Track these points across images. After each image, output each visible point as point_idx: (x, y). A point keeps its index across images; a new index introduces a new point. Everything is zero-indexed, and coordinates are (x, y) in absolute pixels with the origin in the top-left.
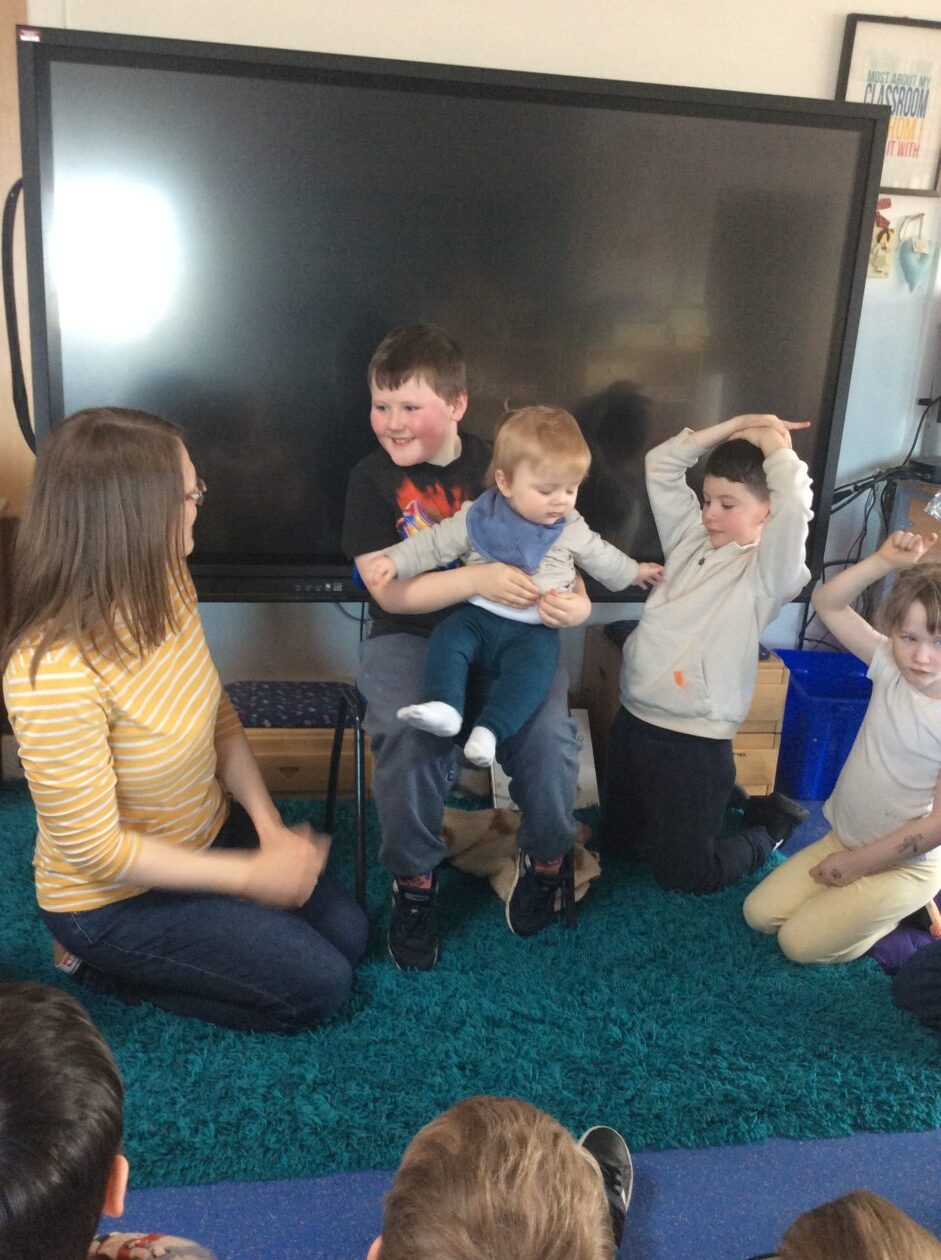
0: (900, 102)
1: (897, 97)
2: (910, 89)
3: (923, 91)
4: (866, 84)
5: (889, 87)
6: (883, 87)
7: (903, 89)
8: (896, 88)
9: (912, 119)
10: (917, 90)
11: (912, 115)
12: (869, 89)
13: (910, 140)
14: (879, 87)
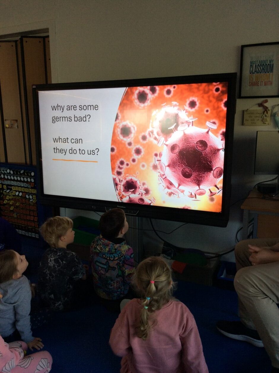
1: (262, 68)
2: (266, 64)
3: (271, 64)
4: (250, 65)
5: (258, 65)
6: (256, 65)
7: (263, 65)
8: (261, 65)
9: (268, 74)
10: (269, 64)
11: (268, 72)
12: (251, 67)
13: (268, 80)
14: (254, 65)
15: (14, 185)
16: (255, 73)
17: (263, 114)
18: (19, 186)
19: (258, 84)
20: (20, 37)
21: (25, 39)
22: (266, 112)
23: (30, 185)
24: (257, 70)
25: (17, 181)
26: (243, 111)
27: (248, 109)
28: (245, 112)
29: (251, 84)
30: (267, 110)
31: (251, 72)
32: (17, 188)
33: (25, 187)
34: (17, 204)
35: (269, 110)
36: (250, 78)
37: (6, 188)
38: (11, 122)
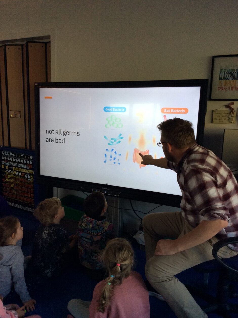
0: (231, 76)
1: (229, 75)
2: (233, 73)
3: (237, 73)
4: (220, 73)
5: (227, 73)
6: (225, 73)
7: (231, 73)
8: (229, 73)
9: (235, 81)
10: (235, 73)
11: (235, 79)
12: (220, 74)
13: (235, 86)
14: (223, 73)
15: (15, 166)
16: (224, 79)
17: (229, 114)
18: (19, 167)
19: (226, 88)
20: (26, 42)
21: (30, 44)
22: (232, 113)
23: (29, 166)
24: (226, 77)
25: (18, 162)
26: (213, 111)
27: (216, 110)
28: (214, 112)
29: (220, 88)
30: (233, 111)
31: (220, 79)
32: (17, 169)
33: (24, 168)
34: (17, 183)
35: (234, 111)
36: (219, 83)
37: (8, 169)
38: (15, 113)
